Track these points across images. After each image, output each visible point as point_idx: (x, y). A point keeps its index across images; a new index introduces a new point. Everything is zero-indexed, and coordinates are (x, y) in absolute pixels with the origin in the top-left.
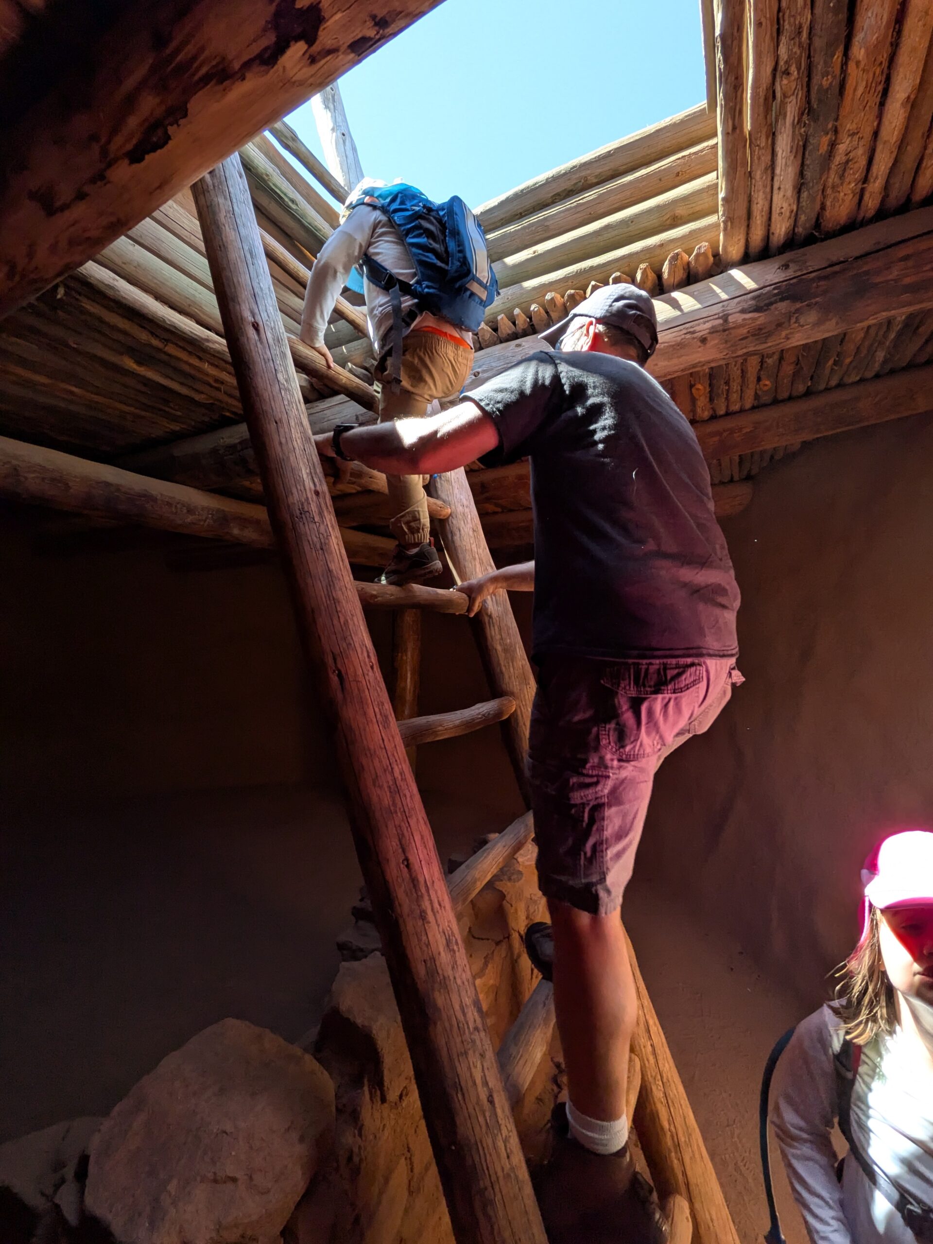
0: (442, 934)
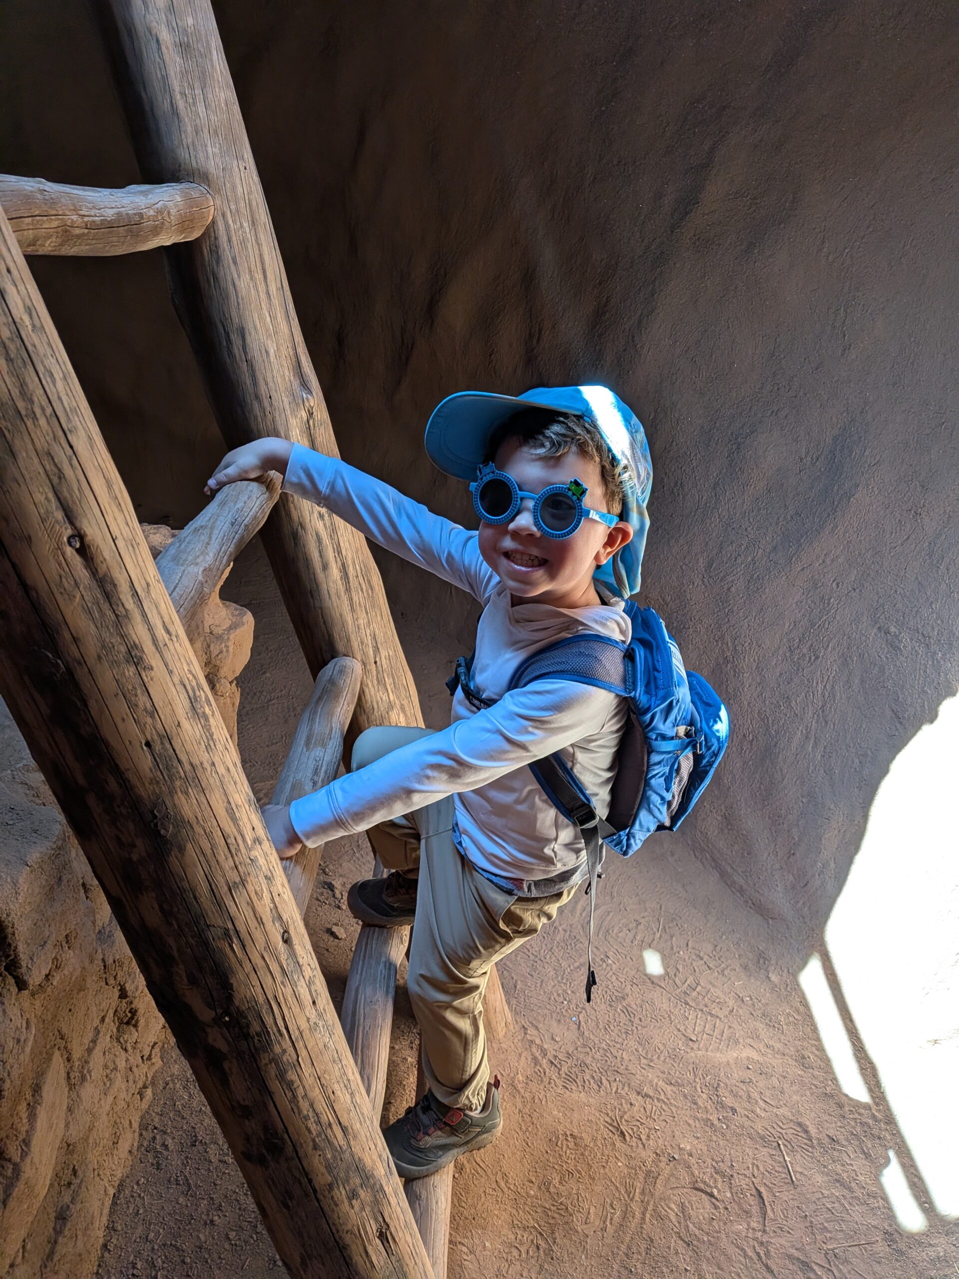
0: (180, 688)
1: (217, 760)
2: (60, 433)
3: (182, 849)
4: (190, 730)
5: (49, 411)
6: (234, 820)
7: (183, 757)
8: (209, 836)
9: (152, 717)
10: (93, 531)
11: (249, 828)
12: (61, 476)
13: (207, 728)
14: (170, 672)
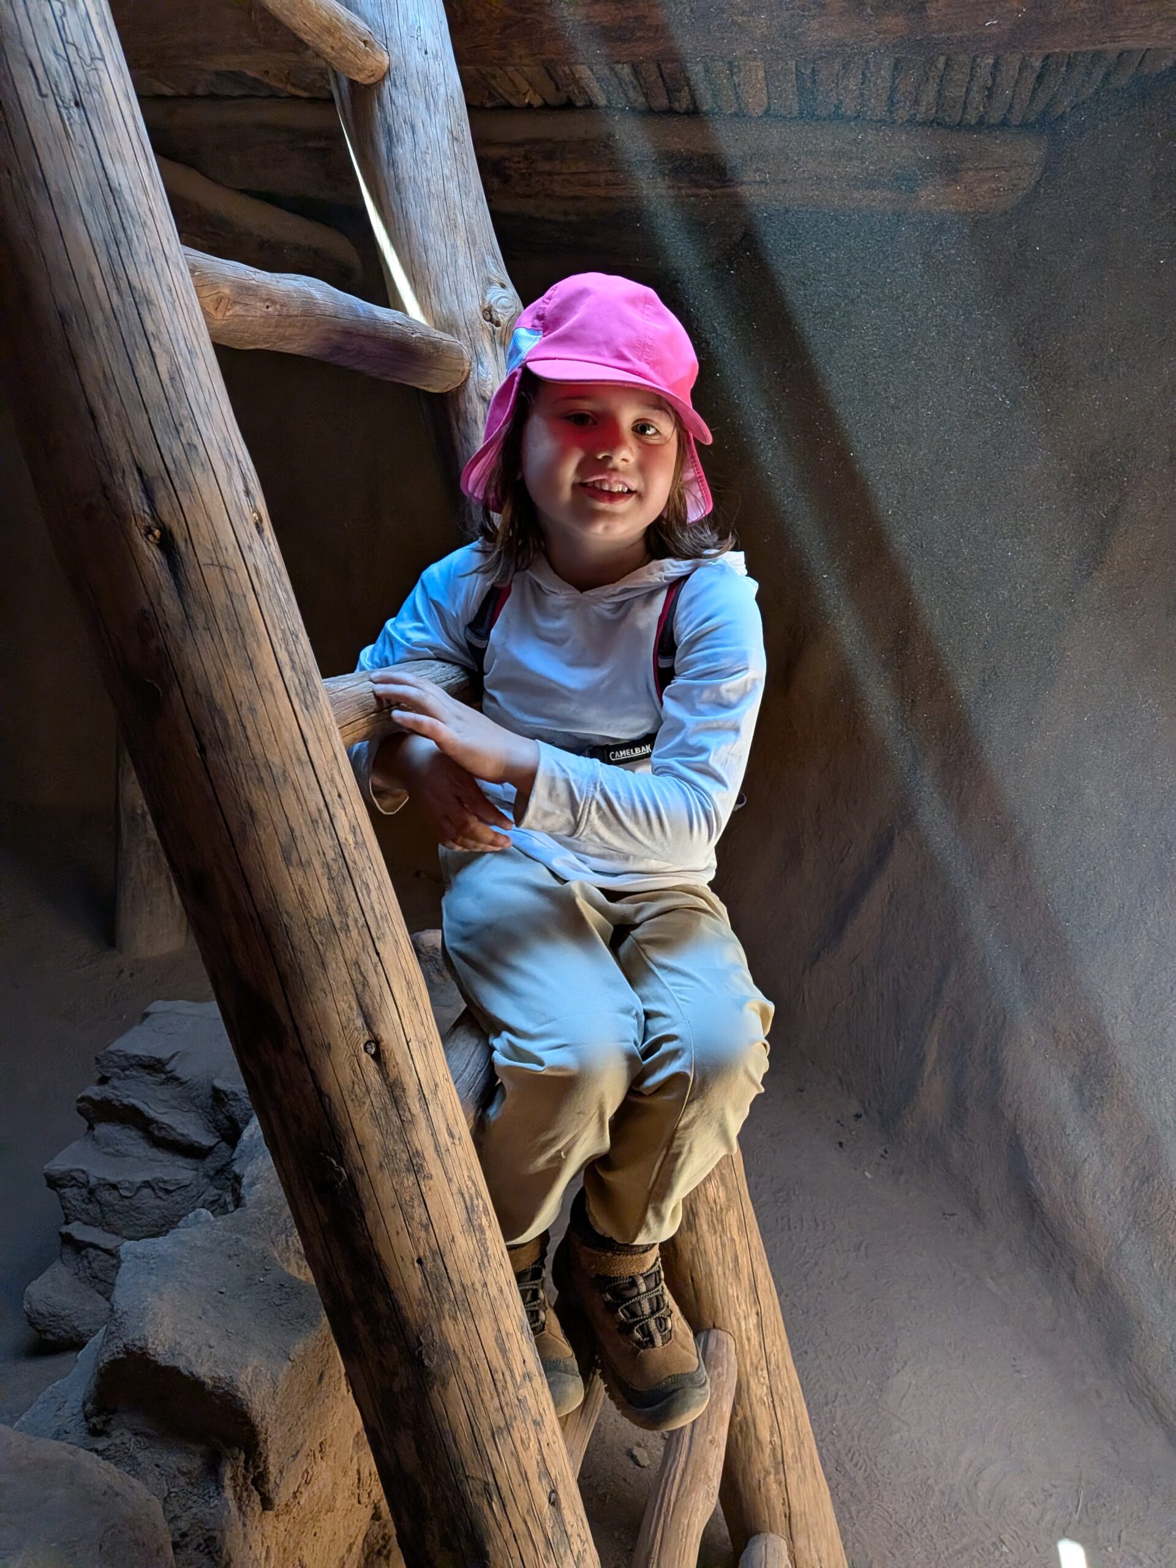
1: (490, 1280)
2: (370, 942)
3: (445, 1384)
4: (464, 1246)
5: (361, 922)
6: (504, 1351)
7: (454, 1277)
8: (474, 1369)
9: (427, 1230)
10: (388, 1035)
11: (519, 1360)
12: (365, 983)
13: (482, 1243)
14: (450, 1180)
